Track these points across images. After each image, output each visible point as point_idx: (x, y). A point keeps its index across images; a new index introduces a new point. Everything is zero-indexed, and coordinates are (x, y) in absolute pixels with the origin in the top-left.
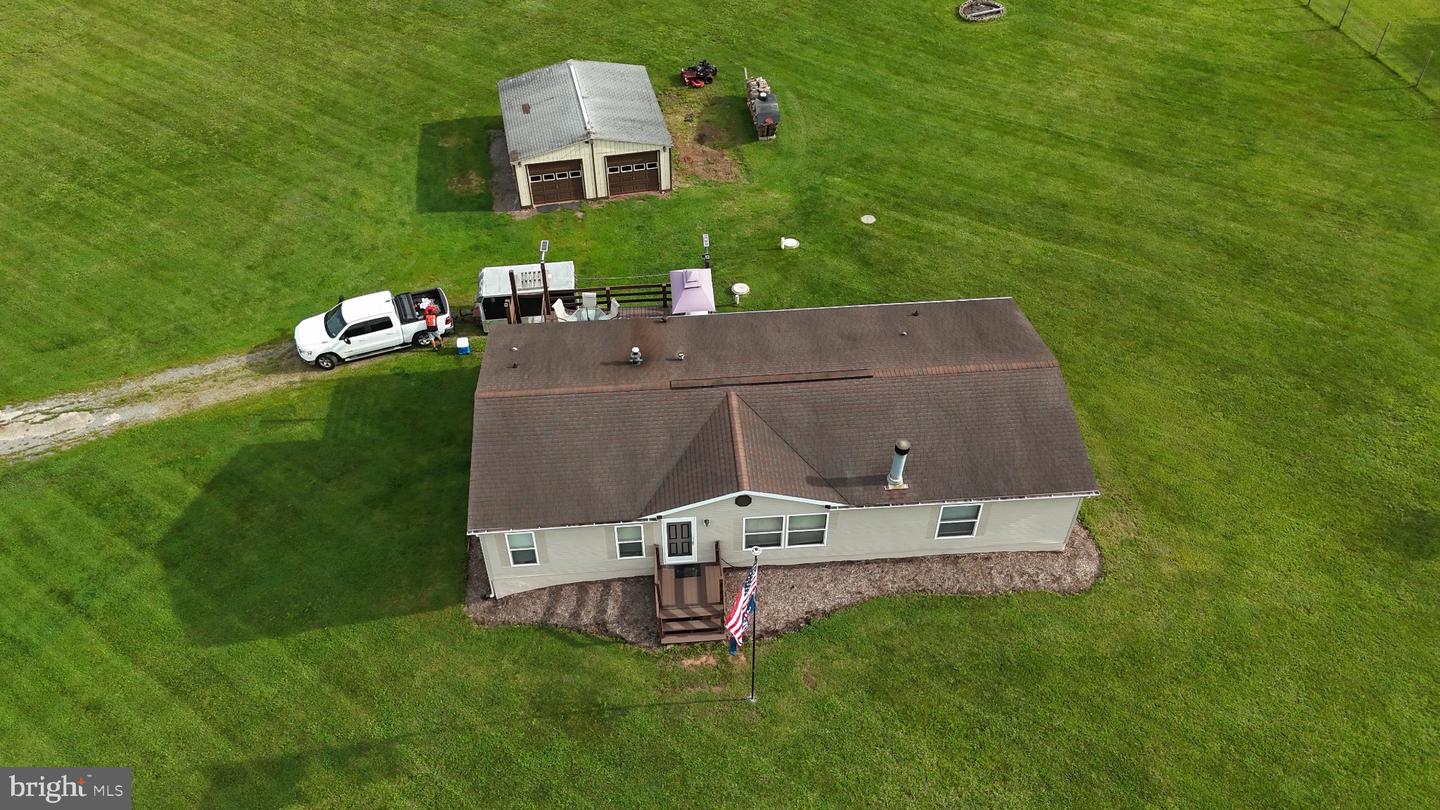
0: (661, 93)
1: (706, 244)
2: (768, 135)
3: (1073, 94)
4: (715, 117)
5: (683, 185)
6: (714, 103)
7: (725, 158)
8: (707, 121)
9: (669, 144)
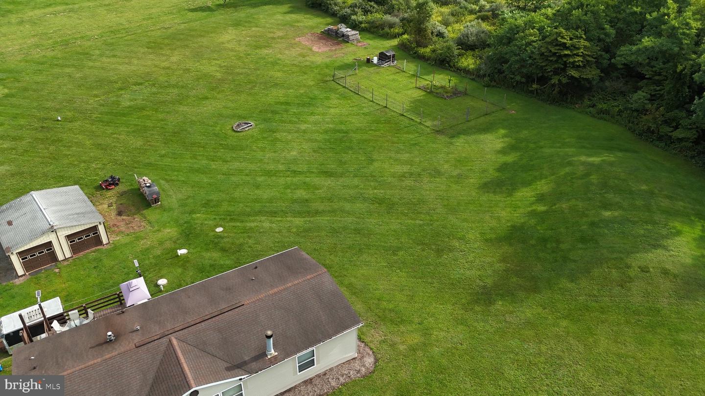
0: (91, 197)
1: (137, 265)
2: (156, 203)
3: (295, 153)
4: (124, 200)
5: (116, 239)
6: (122, 194)
7: (136, 219)
8: (121, 204)
9: (102, 220)
